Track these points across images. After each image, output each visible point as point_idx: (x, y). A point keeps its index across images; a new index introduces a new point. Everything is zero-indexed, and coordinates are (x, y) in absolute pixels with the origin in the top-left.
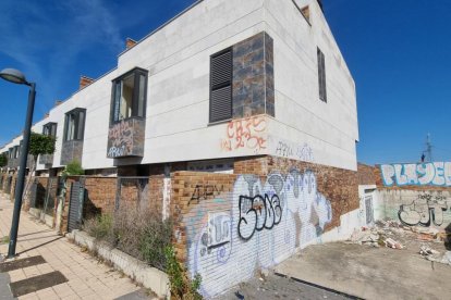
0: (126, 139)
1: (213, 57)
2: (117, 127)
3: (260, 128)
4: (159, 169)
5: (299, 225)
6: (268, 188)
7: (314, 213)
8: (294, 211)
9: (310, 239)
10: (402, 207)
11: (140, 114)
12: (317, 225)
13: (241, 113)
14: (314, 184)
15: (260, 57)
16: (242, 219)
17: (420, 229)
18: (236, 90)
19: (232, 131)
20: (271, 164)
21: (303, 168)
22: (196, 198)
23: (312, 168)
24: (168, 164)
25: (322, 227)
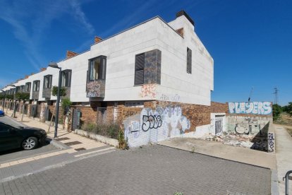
0: (96, 89)
1: (137, 56)
2: (92, 83)
3: (154, 89)
4: (112, 103)
5: (170, 128)
6: (156, 113)
7: (179, 124)
8: (168, 122)
9: (176, 134)
10: (237, 125)
11: (103, 78)
12: (181, 129)
13: (147, 82)
14: (180, 112)
15: (154, 60)
16: (144, 124)
17: (244, 136)
18: (145, 72)
19: (144, 89)
20: (158, 103)
21: (174, 105)
22: (127, 116)
23: (179, 105)
24: (116, 102)
25: (184, 130)
